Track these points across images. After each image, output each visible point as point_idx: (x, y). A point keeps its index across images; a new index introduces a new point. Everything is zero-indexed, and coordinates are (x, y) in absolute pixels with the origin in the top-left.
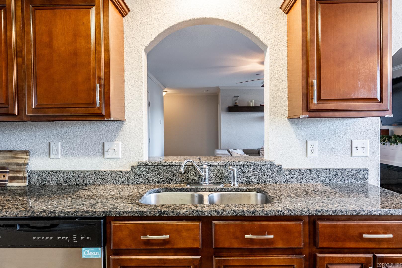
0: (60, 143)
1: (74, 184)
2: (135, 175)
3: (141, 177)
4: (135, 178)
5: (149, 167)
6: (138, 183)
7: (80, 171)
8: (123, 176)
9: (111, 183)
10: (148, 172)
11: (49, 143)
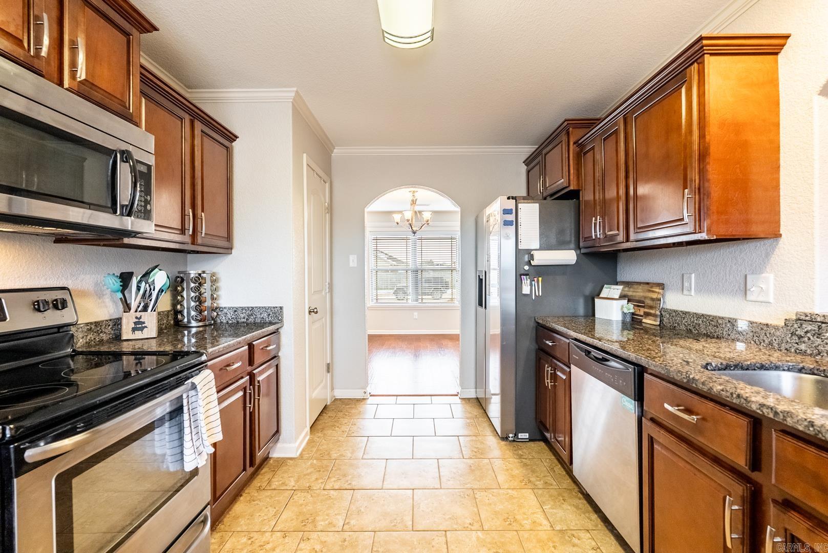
0: (693, 275)
1: (704, 334)
2: (791, 336)
3: (804, 342)
4: (792, 341)
5: (820, 324)
6: (798, 351)
7: (711, 316)
8: (770, 333)
9: (752, 342)
10: (818, 334)
11: (683, 274)
